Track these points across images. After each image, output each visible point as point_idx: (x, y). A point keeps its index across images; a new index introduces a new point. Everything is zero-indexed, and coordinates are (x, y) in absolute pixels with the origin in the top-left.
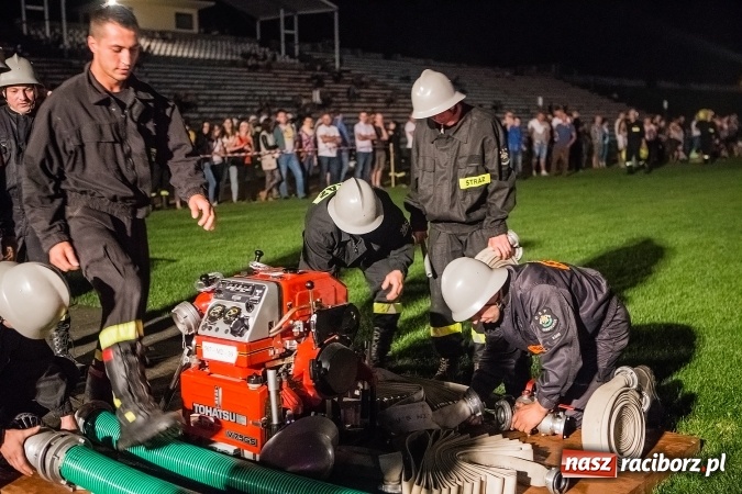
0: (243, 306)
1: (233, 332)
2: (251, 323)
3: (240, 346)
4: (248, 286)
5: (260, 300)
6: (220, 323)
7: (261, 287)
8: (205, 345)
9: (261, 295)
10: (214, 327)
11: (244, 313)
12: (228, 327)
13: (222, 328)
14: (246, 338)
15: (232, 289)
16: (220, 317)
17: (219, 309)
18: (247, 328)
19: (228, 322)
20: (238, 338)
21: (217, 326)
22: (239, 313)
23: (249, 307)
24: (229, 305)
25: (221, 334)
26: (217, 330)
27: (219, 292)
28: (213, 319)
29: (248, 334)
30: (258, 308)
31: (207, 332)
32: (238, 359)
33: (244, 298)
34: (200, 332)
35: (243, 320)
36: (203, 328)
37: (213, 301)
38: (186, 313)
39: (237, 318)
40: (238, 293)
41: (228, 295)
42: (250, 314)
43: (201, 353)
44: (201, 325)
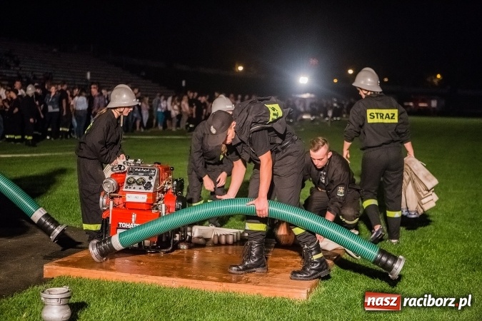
0: (147, 178)
1: (145, 187)
2: (153, 184)
3: (149, 194)
4: (147, 169)
5: (155, 175)
6: (135, 185)
7: (154, 169)
8: (128, 195)
9: (155, 172)
10: (132, 187)
11: (147, 180)
12: (142, 187)
13: (137, 188)
14: (151, 191)
15: (139, 170)
16: (134, 182)
17: (132, 180)
18: (151, 186)
19: (139, 184)
20: (147, 191)
22: (144, 180)
23: (151, 178)
24: (137, 177)
25: (137, 190)
26: (134, 188)
27: (132, 172)
28: (129, 184)
29: (152, 188)
30: (154, 178)
31: (128, 190)
32: (147, 200)
33: (146, 174)
34: (124, 190)
35: (149, 183)
36: (126, 187)
37: (128, 176)
38: (112, 182)
39: (144, 182)
40: (142, 172)
41: (137, 173)
42: (151, 181)
43: (125, 199)
44: (124, 187)
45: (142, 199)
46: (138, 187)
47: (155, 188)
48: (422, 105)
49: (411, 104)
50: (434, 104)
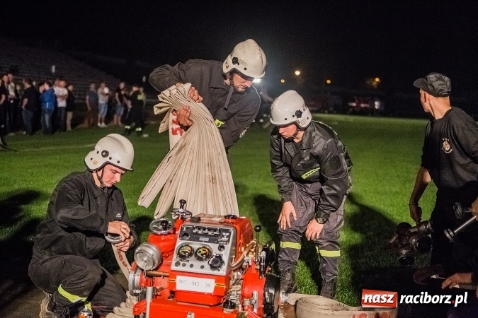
0: (214, 248)
1: (211, 265)
2: (225, 258)
3: (218, 279)
4: (215, 230)
5: (228, 241)
6: (192, 260)
7: (227, 231)
8: (179, 278)
9: (229, 237)
10: (188, 264)
11: (215, 252)
12: (205, 263)
13: (197, 266)
14: (223, 271)
15: (200, 232)
16: (190, 255)
17: (187, 249)
18: (222, 262)
19: (200, 259)
20: (216, 272)
21: (190, 263)
22: (210, 252)
23: (221, 247)
24: (196, 245)
25: (197, 269)
26: (192, 266)
27: (186, 234)
28: (182, 257)
29: (225, 267)
30: (228, 247)
31: (180, 268)
32: (216, 289)
33: (213, 239)
34: (173, 267)
35: (219, 257)
36: (177, 264)
37: (179, 242)
38: (151, 252)
39: (208, 255)
40: (206, 235)
41: (196, 237)
42: (223, 253)
43: (174, 284)
44: (174, 262)
45: (207, 286)
46: (197, 264)
47: (229, 266)
48: (362, 105)
49: (354, 104)
50: (377, 104)
